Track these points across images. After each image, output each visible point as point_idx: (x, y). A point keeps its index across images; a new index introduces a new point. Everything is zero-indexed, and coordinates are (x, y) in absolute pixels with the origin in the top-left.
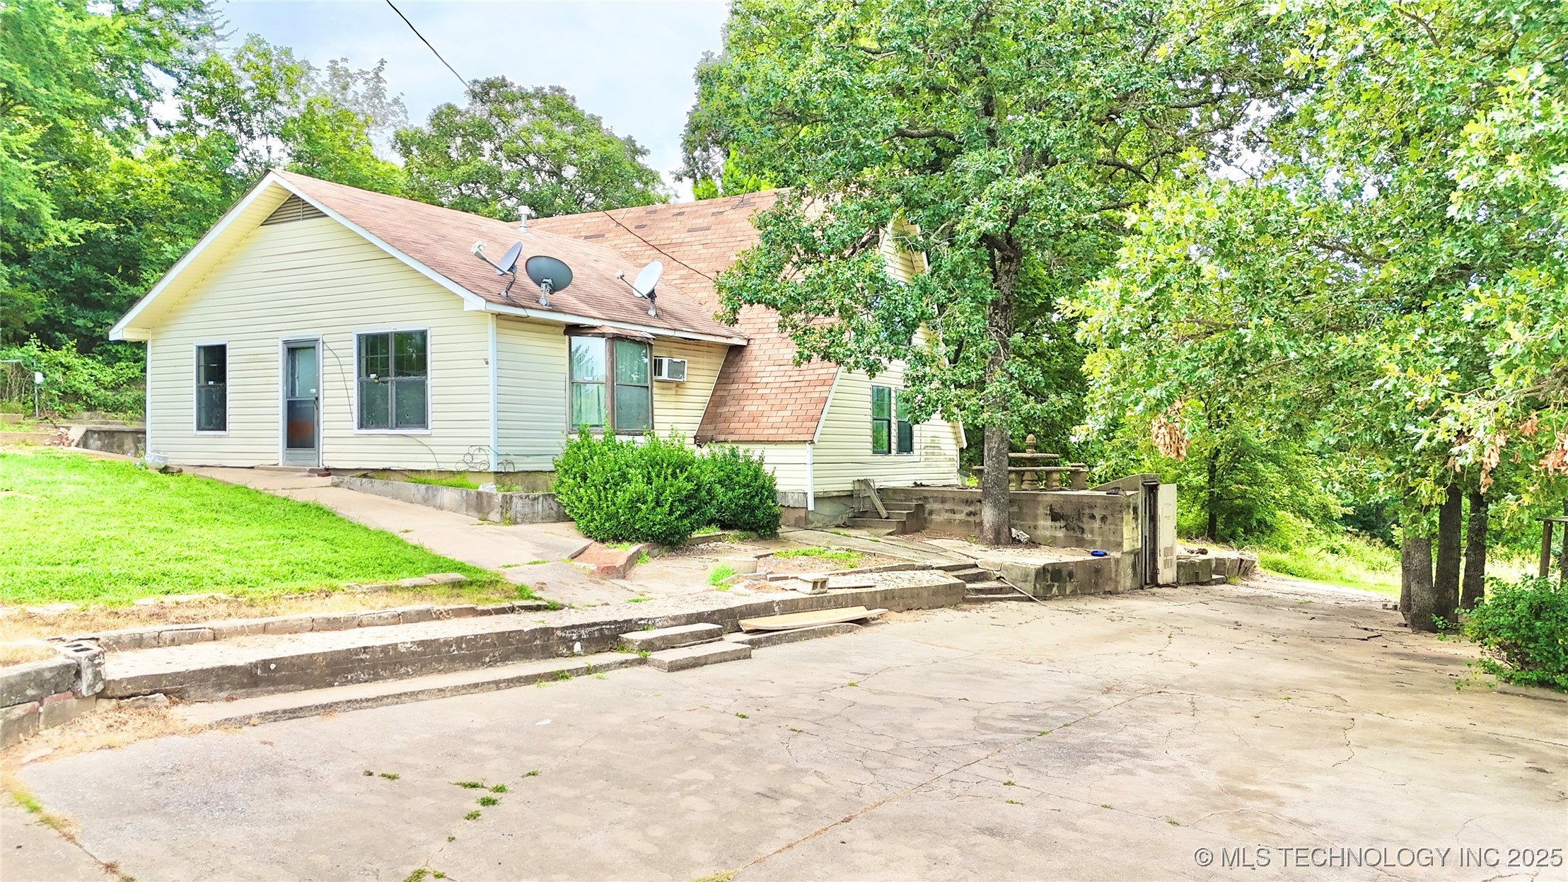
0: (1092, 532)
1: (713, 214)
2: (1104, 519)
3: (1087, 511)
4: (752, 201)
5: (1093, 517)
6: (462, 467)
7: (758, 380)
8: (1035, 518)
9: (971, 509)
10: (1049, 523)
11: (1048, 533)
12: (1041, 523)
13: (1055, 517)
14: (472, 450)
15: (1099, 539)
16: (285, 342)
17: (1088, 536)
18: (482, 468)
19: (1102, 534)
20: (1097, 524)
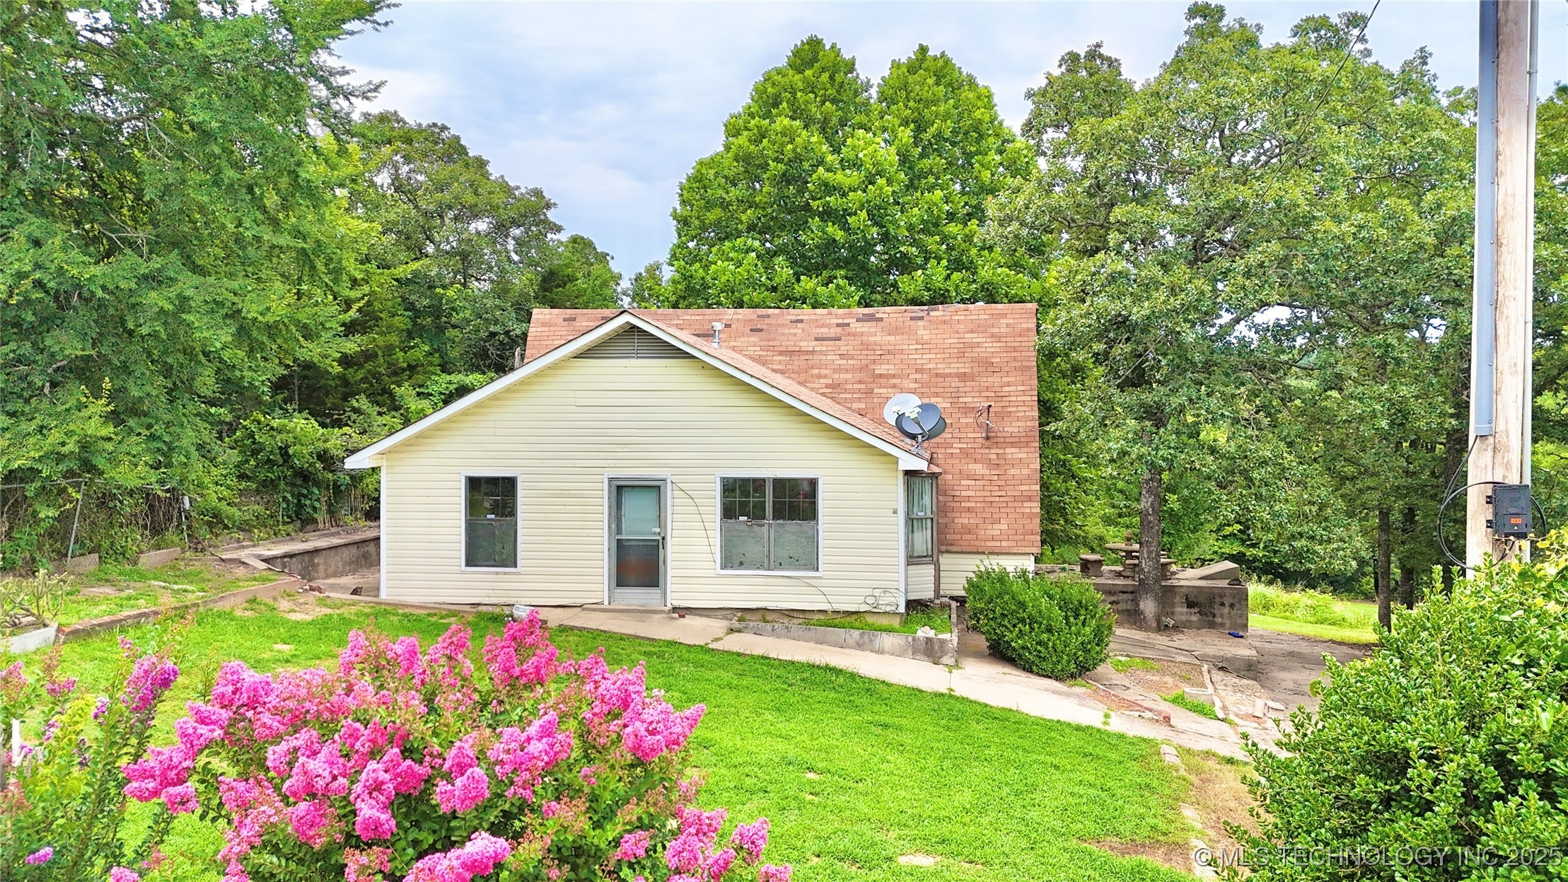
0: (1222, 616)
1: (838, 325)
2: (1232, 606)
3: (1218, 599)
4: (877, 316)
5: (1223, 604)
6: (863, 608)
7: (958, 493)
8: (1173, 605)
9: (1114, 598)
10: (1185, 609)
11: (1184, 618)
12: (1178, 609)
13: (1190, 605)
14: (877, 592)
15: (1227, 622)
16: (611, 480)
17: (1219, 620)
18: (888, 609)
19: (1230, 618)
20: (1226, 610)
